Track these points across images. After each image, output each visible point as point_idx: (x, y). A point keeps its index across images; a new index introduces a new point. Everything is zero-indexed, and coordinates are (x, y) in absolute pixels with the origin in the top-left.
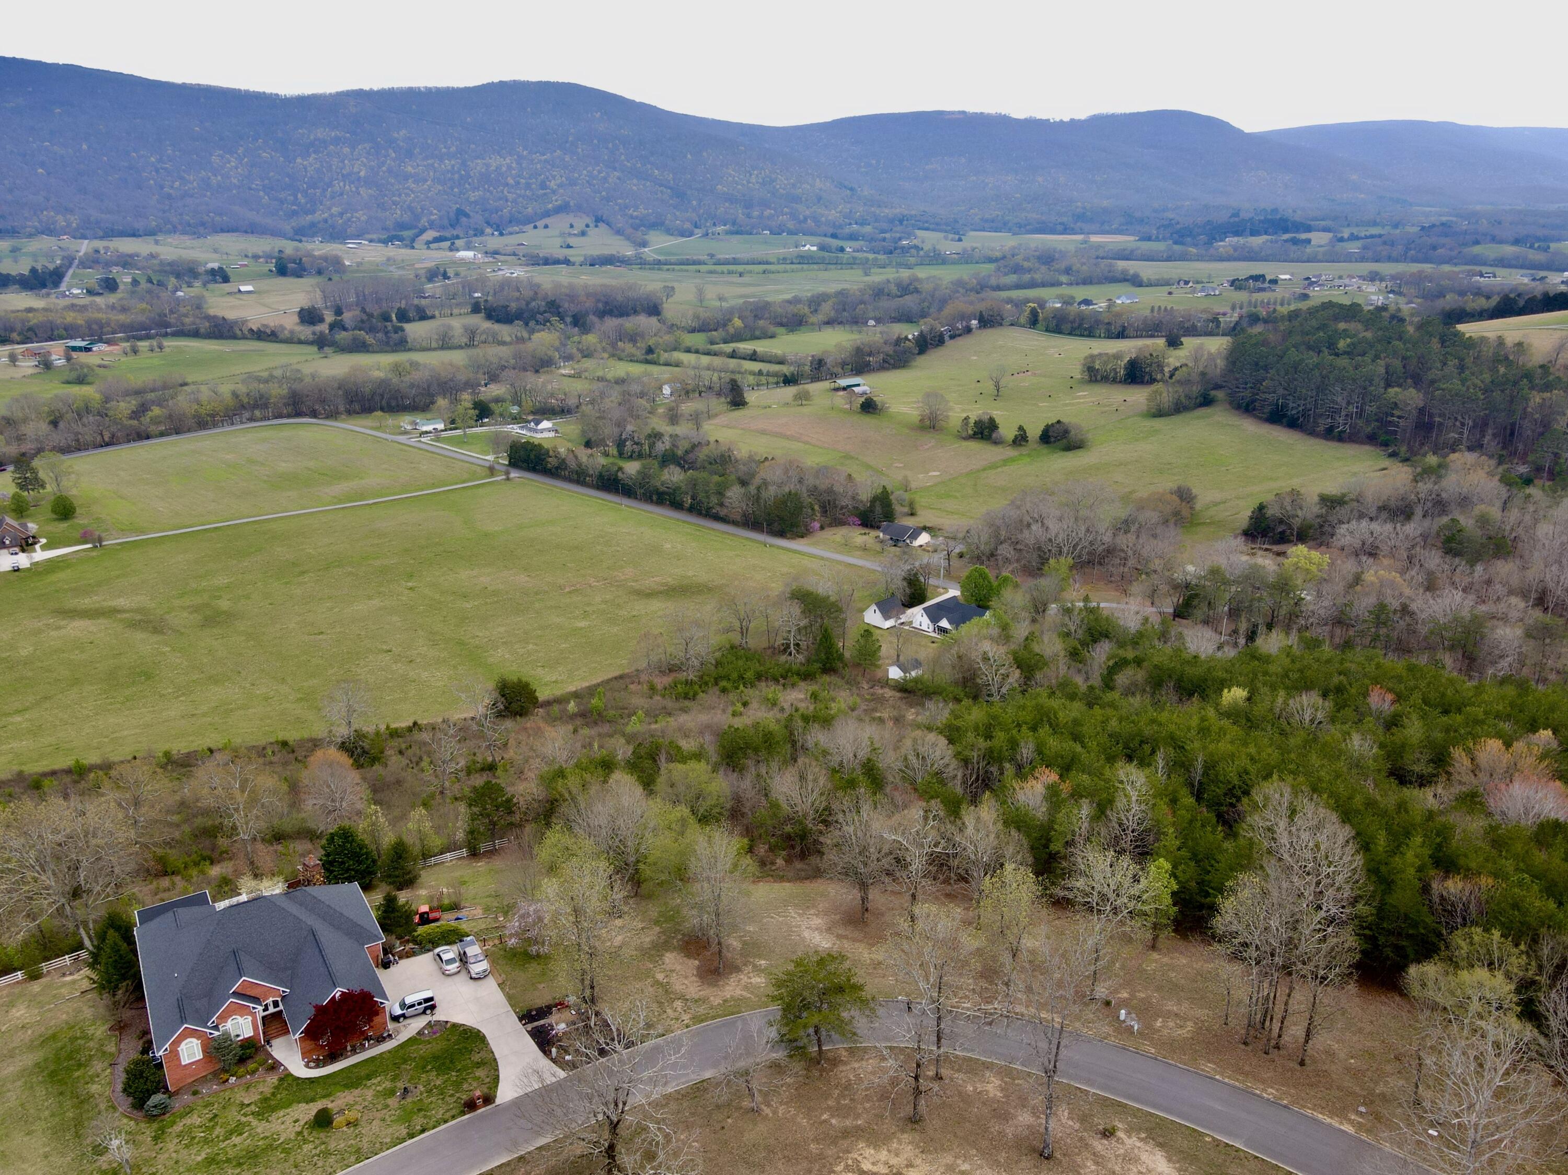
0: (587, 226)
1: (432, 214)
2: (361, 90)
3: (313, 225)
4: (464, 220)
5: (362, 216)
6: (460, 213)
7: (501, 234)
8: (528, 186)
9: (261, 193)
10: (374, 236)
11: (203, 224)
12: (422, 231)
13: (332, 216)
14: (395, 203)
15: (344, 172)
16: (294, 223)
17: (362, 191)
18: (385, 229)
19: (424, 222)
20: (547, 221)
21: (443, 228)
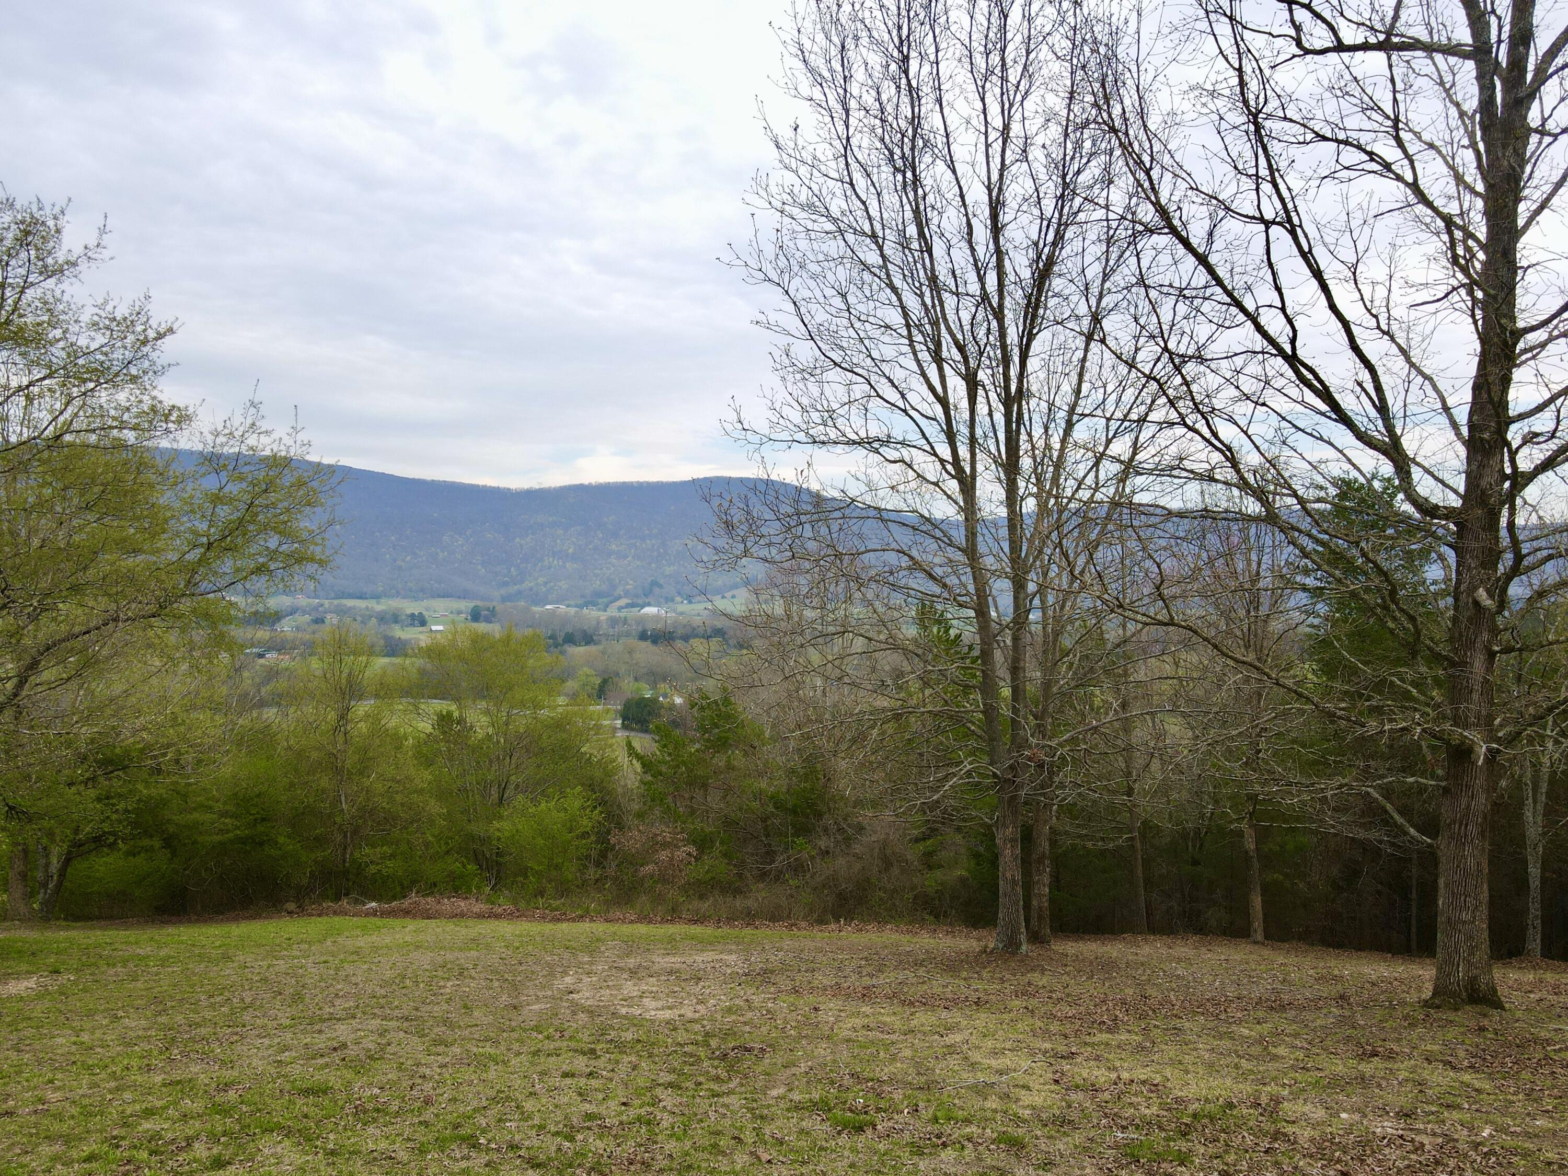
1: (627, 584)
2: (581, 485)
3: (520, 593)
4: (656, 590)
5: (564, 585)
6: (654, 583)
7: (690, 602)
9: (480, 567)
10: (572, 603)
11: (422, 590)
12: (619, 598)
13: (537, 585)
14: (596, 575)
15: (555, 550)
16: (503, 591)
17: (568, 565)
18: (583, 596)
19: (619, 591)
20: (735, 592)
21: (637, 596)
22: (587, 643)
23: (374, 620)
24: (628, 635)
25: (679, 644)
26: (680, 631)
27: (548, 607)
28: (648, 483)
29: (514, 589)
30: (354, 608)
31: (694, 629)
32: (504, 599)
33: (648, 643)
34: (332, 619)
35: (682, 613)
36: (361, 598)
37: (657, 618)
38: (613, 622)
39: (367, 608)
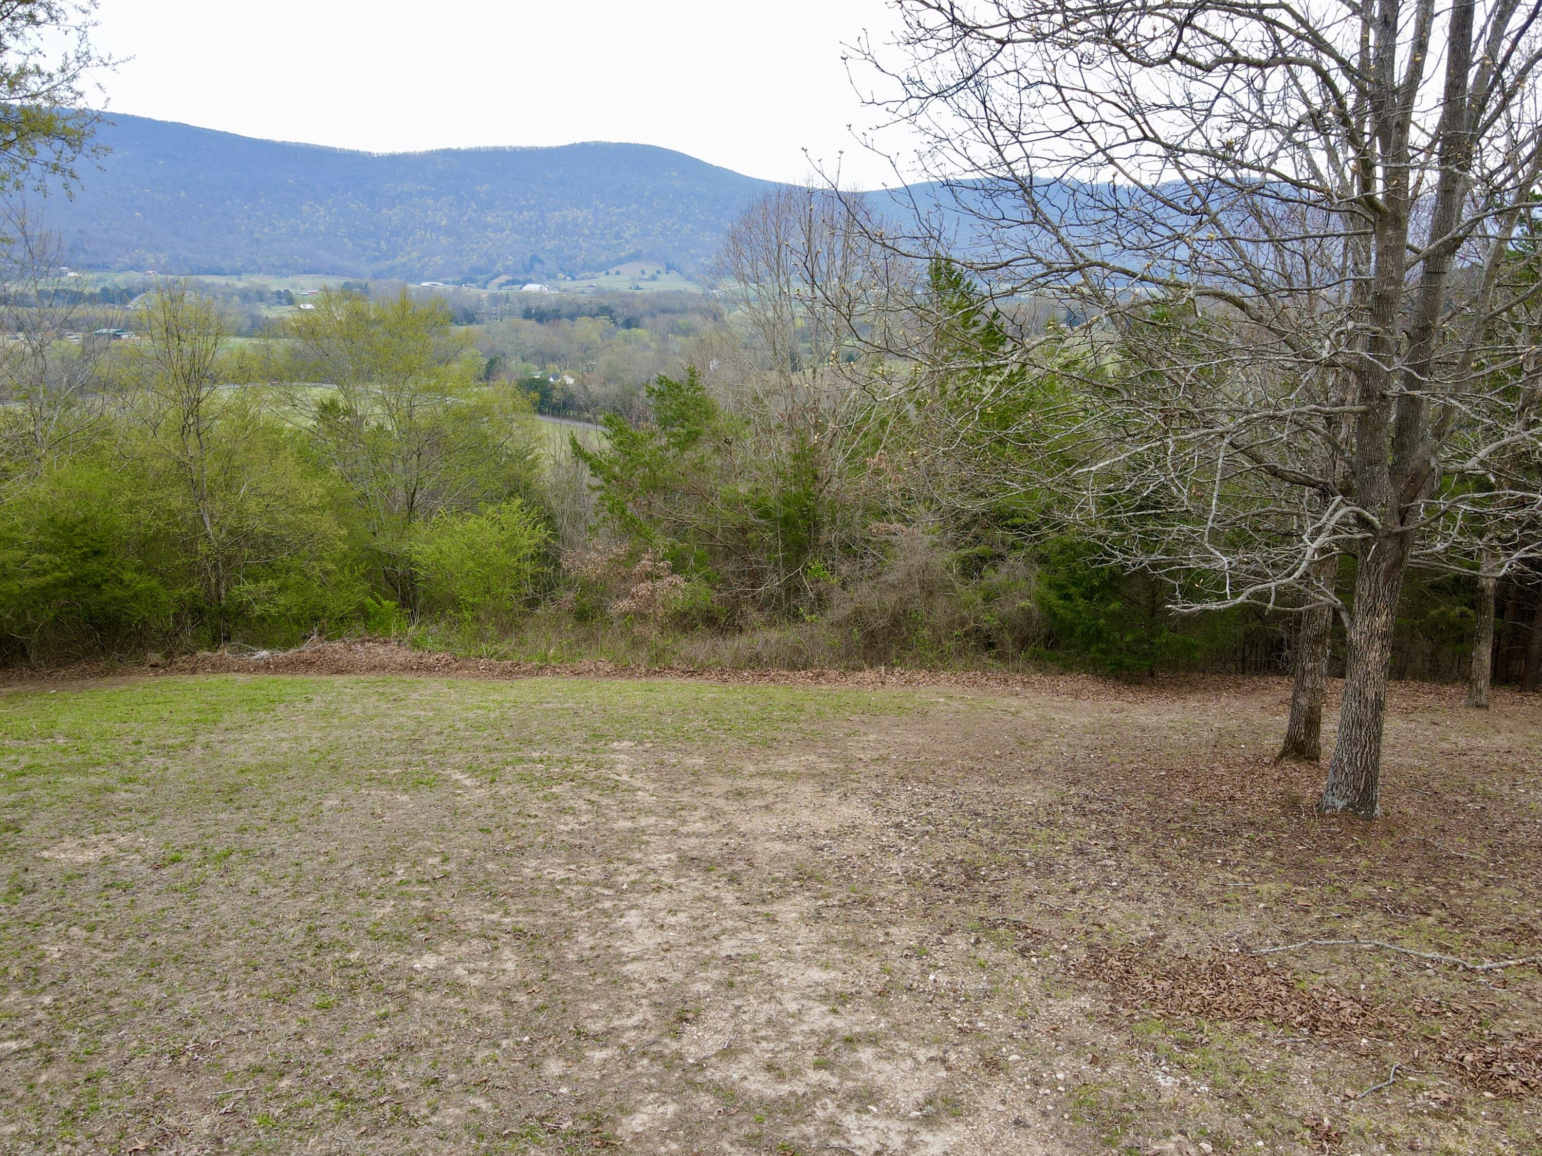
0: (658, 272)
1: (507, 259)
2: (450, 149)
3: (392, 269)
4: (537, 266)
5: (439, 260)
6: (535, 259)
7: (573, 279)
8: (603, 236)
9: (346, 240)
10: (450, 279)
11: (286, 266)
12: (498, 275)
13: (410, 260)
14: (473, 250)
15: (427, 222)
16: (375, 267)
17: (441, 238)
18: (460, 273)
19: (499, 267)
20: (619, 268)
21: (517, 272)
22: (470, 322)
23: (236, 298)
24: (511, 313)
25: (566, 322)
26: (565, 310)
27: (424, 284)
28: (522, 148)
29: (386, 264)
30: (213, 285)
31: (580, 307)
32: (377, 276)
33: (532, 323)
34: (190, 297)
35: (565, 291)
36: (219, 274)
37: (540, 296)
38: (495, 299)
39: (227, 285)
